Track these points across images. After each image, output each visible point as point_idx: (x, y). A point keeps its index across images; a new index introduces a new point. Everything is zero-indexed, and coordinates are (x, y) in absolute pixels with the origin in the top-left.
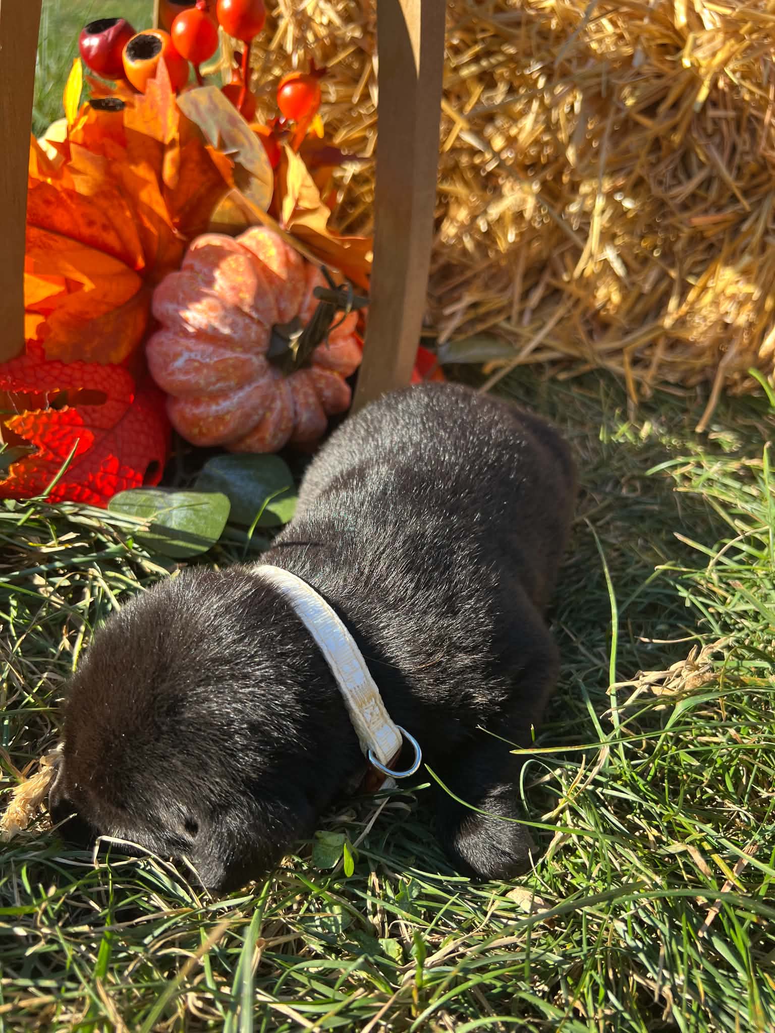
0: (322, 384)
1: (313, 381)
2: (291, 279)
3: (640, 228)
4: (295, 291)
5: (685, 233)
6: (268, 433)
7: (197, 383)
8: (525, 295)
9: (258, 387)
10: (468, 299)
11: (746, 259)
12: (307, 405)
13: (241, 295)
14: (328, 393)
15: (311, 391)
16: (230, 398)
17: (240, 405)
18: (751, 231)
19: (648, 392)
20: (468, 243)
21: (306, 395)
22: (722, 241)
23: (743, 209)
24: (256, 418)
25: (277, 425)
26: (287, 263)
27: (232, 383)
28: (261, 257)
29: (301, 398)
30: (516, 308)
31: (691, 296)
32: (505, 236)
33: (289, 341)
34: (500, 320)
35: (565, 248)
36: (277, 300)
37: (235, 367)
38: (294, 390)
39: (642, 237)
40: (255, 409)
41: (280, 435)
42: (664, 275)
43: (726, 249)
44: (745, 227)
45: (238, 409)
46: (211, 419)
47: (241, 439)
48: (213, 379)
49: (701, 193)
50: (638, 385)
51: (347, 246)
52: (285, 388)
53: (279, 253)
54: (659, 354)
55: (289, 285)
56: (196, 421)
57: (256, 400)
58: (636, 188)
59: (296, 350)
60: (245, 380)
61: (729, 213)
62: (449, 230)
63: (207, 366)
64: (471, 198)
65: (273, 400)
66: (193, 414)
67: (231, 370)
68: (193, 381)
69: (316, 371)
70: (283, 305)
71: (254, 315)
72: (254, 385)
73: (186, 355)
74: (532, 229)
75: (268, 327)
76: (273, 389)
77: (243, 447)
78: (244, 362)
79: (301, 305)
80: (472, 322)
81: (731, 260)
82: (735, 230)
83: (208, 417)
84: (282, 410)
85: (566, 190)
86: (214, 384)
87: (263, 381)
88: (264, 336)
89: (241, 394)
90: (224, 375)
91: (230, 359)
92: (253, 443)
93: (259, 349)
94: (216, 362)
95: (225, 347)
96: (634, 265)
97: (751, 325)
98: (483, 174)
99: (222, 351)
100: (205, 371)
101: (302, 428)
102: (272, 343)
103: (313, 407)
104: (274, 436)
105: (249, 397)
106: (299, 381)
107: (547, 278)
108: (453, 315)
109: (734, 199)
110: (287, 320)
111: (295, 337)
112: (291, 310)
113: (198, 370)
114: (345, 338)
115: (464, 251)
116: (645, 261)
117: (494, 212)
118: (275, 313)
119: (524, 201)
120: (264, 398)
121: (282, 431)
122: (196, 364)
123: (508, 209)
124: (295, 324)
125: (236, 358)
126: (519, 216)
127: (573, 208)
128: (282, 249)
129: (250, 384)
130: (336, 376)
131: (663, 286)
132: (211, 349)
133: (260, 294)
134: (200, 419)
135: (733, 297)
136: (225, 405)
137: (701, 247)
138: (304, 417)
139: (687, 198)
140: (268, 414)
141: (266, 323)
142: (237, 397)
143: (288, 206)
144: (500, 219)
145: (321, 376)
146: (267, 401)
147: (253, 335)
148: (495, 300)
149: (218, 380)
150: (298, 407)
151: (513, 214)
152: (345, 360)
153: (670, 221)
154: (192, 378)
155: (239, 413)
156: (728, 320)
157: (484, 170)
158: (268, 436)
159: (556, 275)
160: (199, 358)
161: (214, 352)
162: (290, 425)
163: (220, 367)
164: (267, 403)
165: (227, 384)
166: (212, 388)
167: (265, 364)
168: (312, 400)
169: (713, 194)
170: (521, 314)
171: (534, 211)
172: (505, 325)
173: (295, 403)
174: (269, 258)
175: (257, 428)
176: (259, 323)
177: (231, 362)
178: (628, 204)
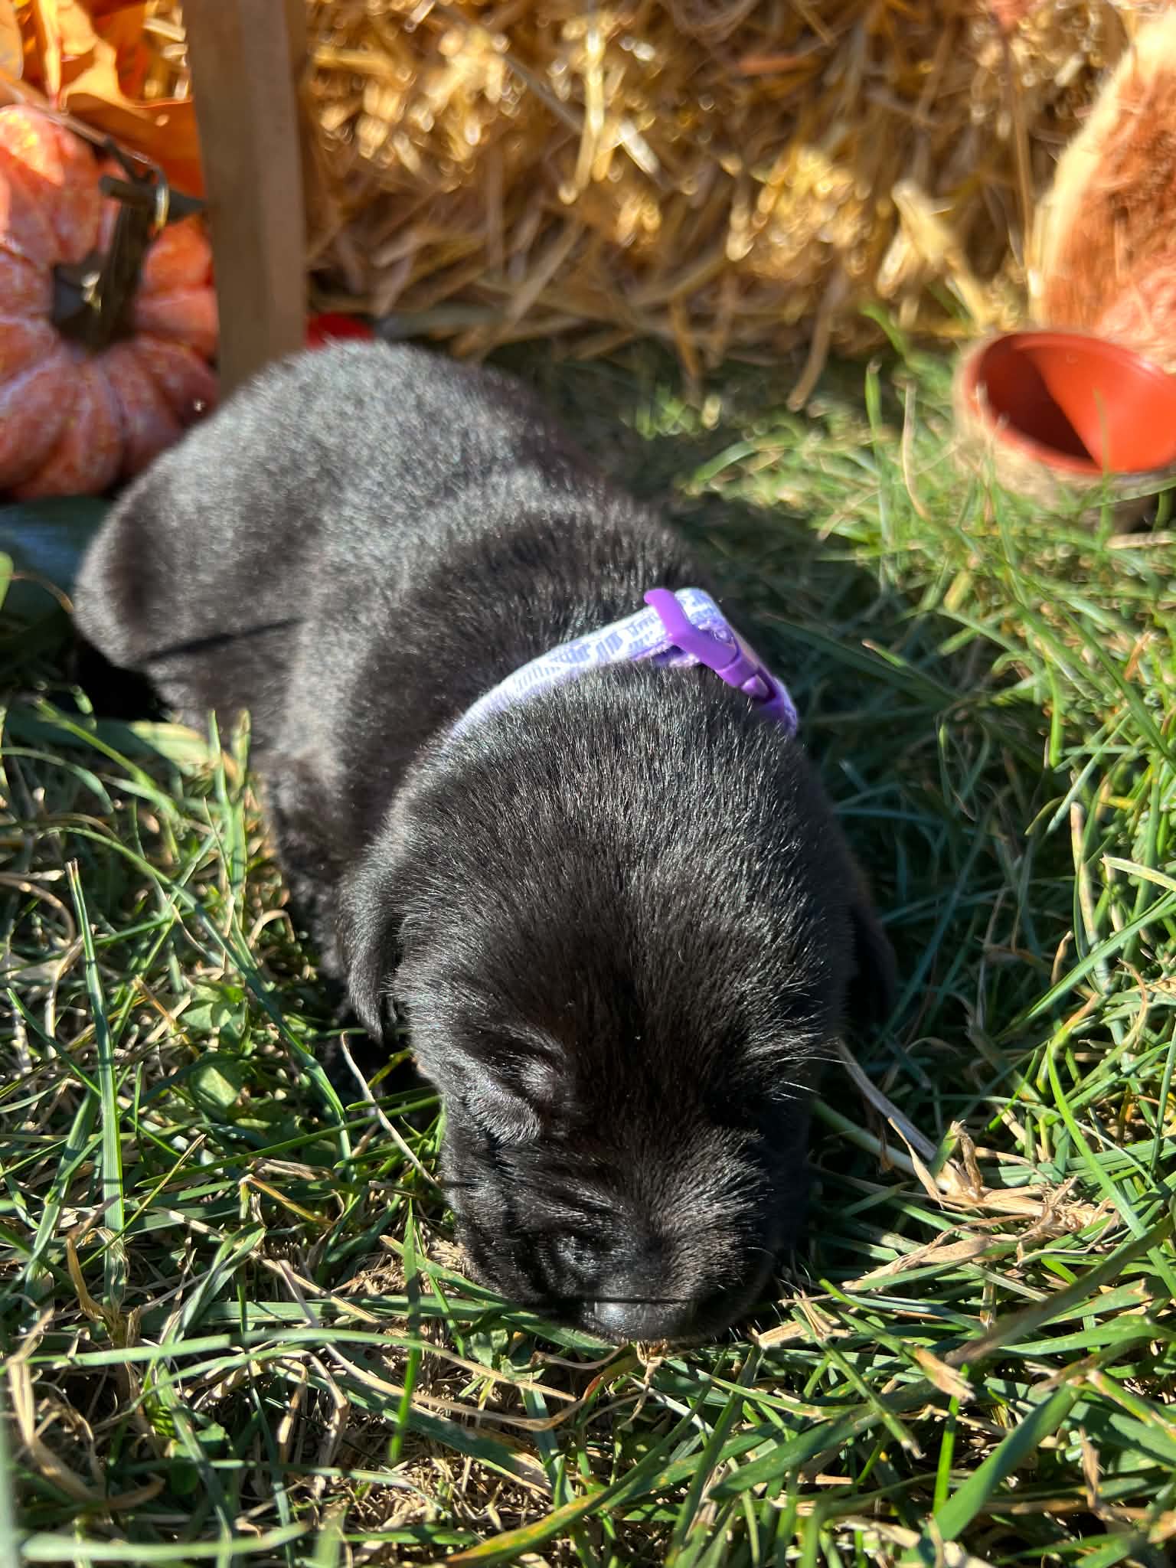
0: (160, 367)
1: (144, 363)
2: (71, 183)
3: (671, 96)
4: (81, 206)
5: (743, 96)
6: (78, 452)
8: (509, 232)
9: (44, 374)
10: (413, 240)
11: (839, 132)
12: (138, 402)
14: (174, 382)
15: (142, 380)
17: (18, 407)
18: (841, 83)
19: (713, 362)
20: (407, 155)
21: (134, 385)
22: (796, 106)
23: (825, 48)
24: (50, 429)
25: (91, 439)
26: (61, 156)
28: (15, 151)
29: (127, 393)
30: (497, 256)
31: (765, 202)
32: (462, 134)
33: (81, 289)
34: (474, 276)
35: (559, 145)
36: (53, 221)
38: (113, 380)
39: (676, 110)
40: (45, 412)
41: (101, 458)
42: (721, 172)
43: (806, 121)
44: (832, 77)
45: (15, 413)
47: (35, 470)
49: (757, 26)
50: (700, 353)
51: (162, 121)
52: (96, 375)
53: (43, 140)
54: (729, 303)
55: (68, 194)
57: (43, 397)
58: (654, 26)
59: (98, 305)
60: (17, 363)
61: (804, 55)
62: (372, 134)
64: (399, 76)
65: (77, 395)
69: (146, 344)
70: (65, 229)
71: (15, 247)
72: (37, 371)
74: (503, 120)
75: (43, 267)
76: (72, 380)
77: (42, 487)
78: (10, 331)
79: (98, 229)
80: (426, 281)
81: (815, 138)
82: (817, 87)
84: (96, 413)
85: (544, 39)
87: (52, 365)
88: (38, 284)
89: (16, 387)
92: (55, 475)
93: (33, 308)
96: (673, 161)
97: (861, 244)
98: (410, 29)
101: (140, 444)
102: (56, 298)
103: (150, 404)
104: (91, 460)
105: (30, 391)
106: (119, 363)
107: (542, 200)
108: (392, 266)
109: (807, 31)
110: (78, 256)
111: (91, 281)
112: (83, 238)
114: (192, 287)
115: (402, 170)
116: (685, 151)
117: (439, 93)
118: (52, 244)
119: (483, 72)
120: (59, 392)
121: (102, 449)
123: (461, 87)
124: (91, 261)
126: (481, 99)
127: (558, 71)
128: (49, 134)
129: (28, 367)
130: (183, 352)
131: (721, 194)
133: (18, 210)
135: (830, 199)
137: (769, 119)
138: (140, 424)
139: (733, 35)
140: (73, 423)
141: (36, 261)
142: (10, 393)
143: (52, 63)
144: (451, 106)
145: (157, 354)
146: (65, 398)
147: (17, 282)
148: (462, 241)
150: (127, 410)
151: (470, 95)
152: (195, 324)
153: (715, 78)
155: (17, 421)
156: (825, 239)
157: (411, 24)
158: (80, 461)
159: (553, 194)
162: (115, 440)
164: (67, 402)
167: (52, 335)
168: (147, 394)
169: (775, 26)
170: (507, 264)
171: (504, 89)
172: (484, 283)
173: (120, 401)
174: (30, 148)
175: (57, 447)
176: (26, 261)
178: (644, 53)
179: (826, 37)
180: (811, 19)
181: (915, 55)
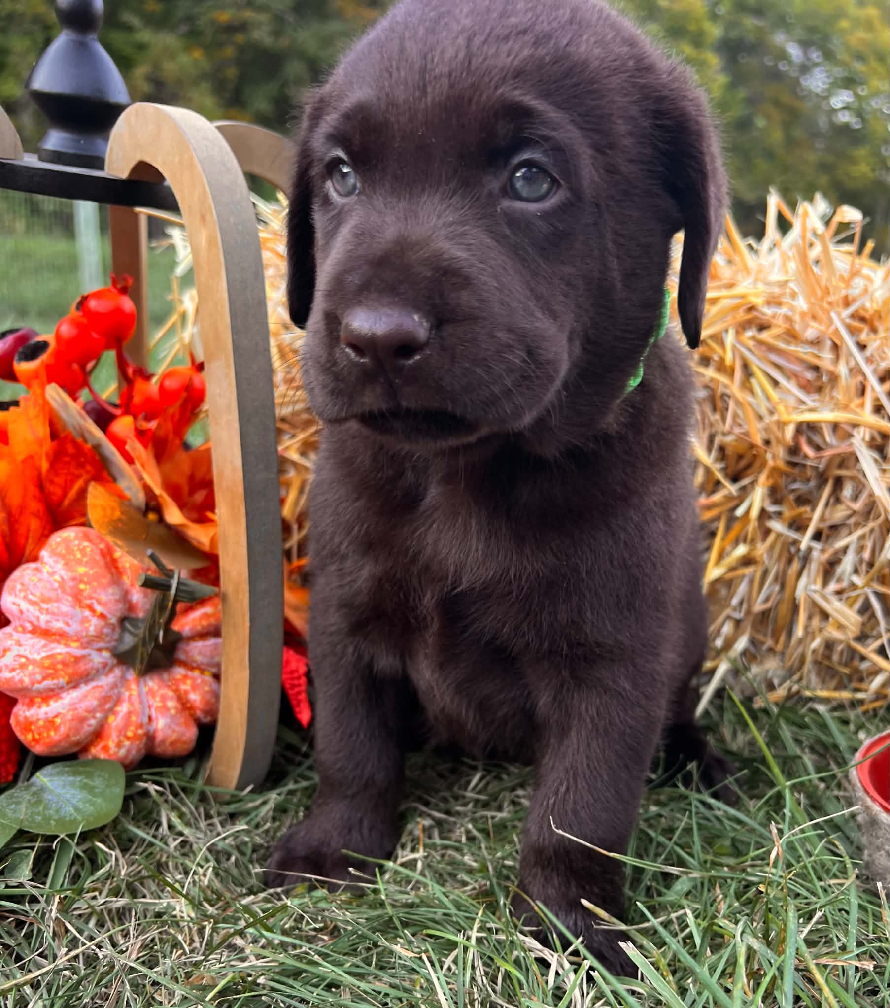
0: (185, 686)
1: (175, 683)
6: (112, 741)
7: (21, 681)
9: (97, 687)
12: (165, 709)
13: (82, 586)
14: (195, 697)
15: (171, 693)
16: (61, 698)
17: (73, 707)
18: (746, 517)
21: (164, 698)
23: (732, 494)
24: (93, 723)
25: (122, 731)
27: (62, 681)
36: (127, 592)
37: (65, 664)
38: (149, 692)
40: (91, 712)
41: (126, 745)
44: (740, 512)
45: (68, 711)
46: (41, 723)
47: (83, 748)
48: (39, 677)
52: (138, 689)
56: (27, 725)
57: (92, 702)
60: (80, 678)
61: (719, 497)
63: (34, 662)
65: (118, 701)
66: (25, 718)
67: (60, 666)
68: (17, 678)
69: (179, 672)
70: (135, 598)
71: (97, 607)
72: (93, 684)
73: (16, 650)
75: (113, 620)
78: (79, 659)
82: (730, 516)
83: (38, 720)
84: (129, 715)
86: (40, 682)
87: (106, 681)
88: (107, 630)
89: (75, 694)
90: (51, 671)
91: (60, 654)
93: (101, 645)
94: (43, 658)
95: (59, 642)
99: (53, 645)
100: (30, 667)
101: (159, 737)
102: (118, 639)
103: (173, 712)
104: (119, 745)
105: (85, 696)
106: (157, 681)
109: (718, 484)
112: (145, 603)
113: (23, 666)
118: (121, 607)
120: (105, 699)
121: (128, 738)
122: (23, 660)
125: (68, 653)
129: (87, 683)
130: (206, 677)
132: (43, 642)
134: (31, 723)
136: (54, 707)
138: (161, 724)
140: (111, 719)
141: (109, 616)
142: (70, 697)
145: (185, 678)
146: (108, 703)
147: (92, 628)
149: (44, 679)
150: (154, 713)
154: (17, 676)
155: (69, 717)
158: (112, 745)
160: (27, 654)
161: (44, 646)
162: (142, 732)
163: (47, 663)
164: (108, 706)
165: (55, 681)
166: (37, 686)
167: (111, 661)
168: (171, 704)
173: (150, 707)
175: (98, 734)
176: (102, 616)
177: (59, 657)
179: (732, 489)
180: (720, 476)
181: (805, 500)
